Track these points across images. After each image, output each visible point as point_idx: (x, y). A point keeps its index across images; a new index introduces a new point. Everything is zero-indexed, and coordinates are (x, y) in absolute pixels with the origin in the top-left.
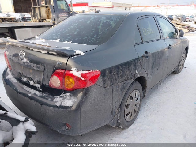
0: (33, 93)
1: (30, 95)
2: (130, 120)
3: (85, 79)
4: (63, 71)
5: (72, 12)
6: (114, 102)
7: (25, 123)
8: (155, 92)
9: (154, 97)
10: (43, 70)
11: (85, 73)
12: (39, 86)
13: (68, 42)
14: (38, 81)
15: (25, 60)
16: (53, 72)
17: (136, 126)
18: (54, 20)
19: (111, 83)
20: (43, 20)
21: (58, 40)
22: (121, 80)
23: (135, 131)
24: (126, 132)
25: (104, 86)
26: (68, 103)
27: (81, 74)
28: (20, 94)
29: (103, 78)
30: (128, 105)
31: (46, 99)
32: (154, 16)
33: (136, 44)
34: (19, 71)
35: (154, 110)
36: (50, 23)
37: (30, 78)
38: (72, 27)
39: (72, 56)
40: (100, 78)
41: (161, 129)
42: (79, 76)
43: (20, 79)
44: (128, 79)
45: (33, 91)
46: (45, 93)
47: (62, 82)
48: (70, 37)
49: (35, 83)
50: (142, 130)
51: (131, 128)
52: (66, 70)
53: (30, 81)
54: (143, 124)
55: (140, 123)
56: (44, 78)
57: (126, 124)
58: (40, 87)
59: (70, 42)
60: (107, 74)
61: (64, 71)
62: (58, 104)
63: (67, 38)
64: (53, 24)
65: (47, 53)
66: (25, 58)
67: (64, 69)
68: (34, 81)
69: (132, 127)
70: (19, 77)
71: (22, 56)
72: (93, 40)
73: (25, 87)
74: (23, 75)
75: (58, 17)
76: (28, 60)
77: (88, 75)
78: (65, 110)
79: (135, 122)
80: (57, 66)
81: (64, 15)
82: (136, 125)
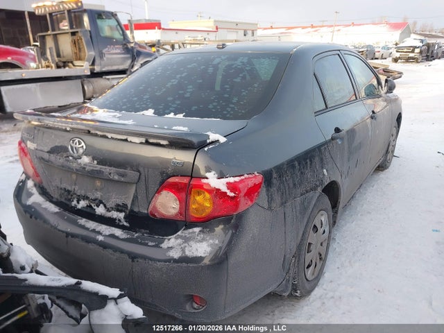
0: (107, 234)
1: (100, 238)
2: (314, 277)
3: (235, 193)
4: (185, 180)
5: (132, 45)
6: (288, 241)
7: (119, 301)
8: (347, 212)
9: (348, 225)
10: (136, 181)
11: (235, 182)
12: (122, 215)
13: (175, 114)
14: (118, 205)
15: (86, 160)
16: (162, 183)
17: (325, 290)
18: (93, 64)
19: (282, 199)
20: (64, 62)
21: (150, 112)
22: (299, 191)
23: (325, 301)
24: (307, 305)
25: (270, 208)
26: (200, 250)
27: (227, 183)
28: (73, 239)
29: (268, 190)
30: (310, 244)
31: (141, 244)
32: (338, 52)
33: (318, 113)
34: (63, 186)
35: (354, 253)
36: (84, 70)
37: (95, 200)
38: (175, 82)
39: (205, 147)
40: (263, 190)
41: (379, 291)
42: (224, 189)
43: (68, 203)
44: (312, 190)
45: (106, 230)
46: (136, 233)
47: (184, 204)
48: (178, 105)
49: (108, 210)
50: (340, 298)
51: (315, 295)
52: (192, 177)
53: (95, 207)
54: (339, 285)
55: (331, 282)
56: (135, 198)
57: (307, 286)
58: (125, 218)
59: (181, 116)
60: (274, 181)
61: (188, 179)
62: (175, 254)
63: (171, 106)
64: (91, 71)
65: (144, 141)
66: (86, 155)
67: (188, 176)
68: (108, 207)
69: (317, 292)
70: (63, 200)
71: (77, 152)
72: (233, 109)
73: (83, 221)
74: (75, 194)
75: (101, 55)
76: (94, 159)
77: (241, 186)
78: (195, 265)
79: (321, 281)
80: (170, 171)
81: (114, 51)
82: (324, 287)
